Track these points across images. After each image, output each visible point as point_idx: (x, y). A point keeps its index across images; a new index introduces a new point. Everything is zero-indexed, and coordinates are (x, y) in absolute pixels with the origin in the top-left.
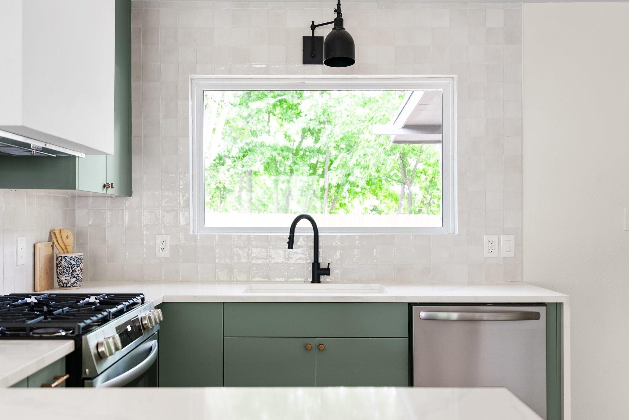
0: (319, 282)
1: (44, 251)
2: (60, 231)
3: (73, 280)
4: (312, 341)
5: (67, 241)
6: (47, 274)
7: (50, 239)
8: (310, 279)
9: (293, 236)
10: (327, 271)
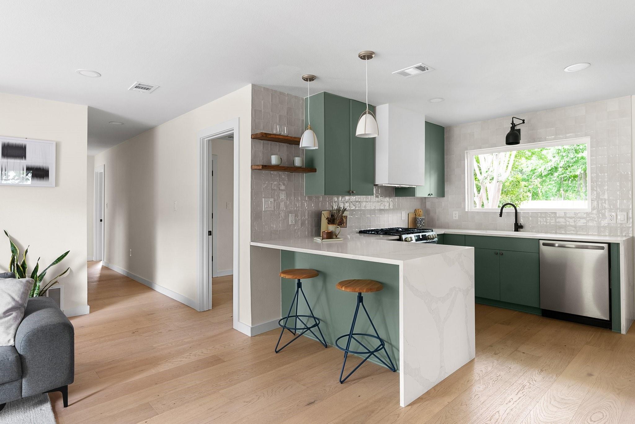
0: (517, 231)
1: (412, 216)
2: (418, 209)
3: (421, 226)
4: (498, 252)
5: (420, 213)
6: (413, 223)
7: (415, 212)
8: (514, 230)
9: (502, 212)
10: (521, 227)
